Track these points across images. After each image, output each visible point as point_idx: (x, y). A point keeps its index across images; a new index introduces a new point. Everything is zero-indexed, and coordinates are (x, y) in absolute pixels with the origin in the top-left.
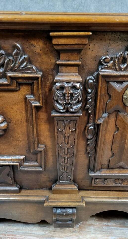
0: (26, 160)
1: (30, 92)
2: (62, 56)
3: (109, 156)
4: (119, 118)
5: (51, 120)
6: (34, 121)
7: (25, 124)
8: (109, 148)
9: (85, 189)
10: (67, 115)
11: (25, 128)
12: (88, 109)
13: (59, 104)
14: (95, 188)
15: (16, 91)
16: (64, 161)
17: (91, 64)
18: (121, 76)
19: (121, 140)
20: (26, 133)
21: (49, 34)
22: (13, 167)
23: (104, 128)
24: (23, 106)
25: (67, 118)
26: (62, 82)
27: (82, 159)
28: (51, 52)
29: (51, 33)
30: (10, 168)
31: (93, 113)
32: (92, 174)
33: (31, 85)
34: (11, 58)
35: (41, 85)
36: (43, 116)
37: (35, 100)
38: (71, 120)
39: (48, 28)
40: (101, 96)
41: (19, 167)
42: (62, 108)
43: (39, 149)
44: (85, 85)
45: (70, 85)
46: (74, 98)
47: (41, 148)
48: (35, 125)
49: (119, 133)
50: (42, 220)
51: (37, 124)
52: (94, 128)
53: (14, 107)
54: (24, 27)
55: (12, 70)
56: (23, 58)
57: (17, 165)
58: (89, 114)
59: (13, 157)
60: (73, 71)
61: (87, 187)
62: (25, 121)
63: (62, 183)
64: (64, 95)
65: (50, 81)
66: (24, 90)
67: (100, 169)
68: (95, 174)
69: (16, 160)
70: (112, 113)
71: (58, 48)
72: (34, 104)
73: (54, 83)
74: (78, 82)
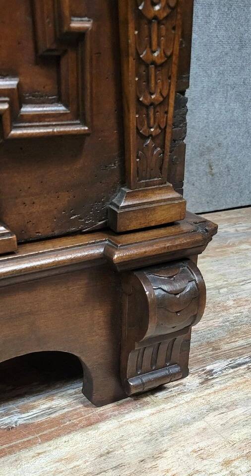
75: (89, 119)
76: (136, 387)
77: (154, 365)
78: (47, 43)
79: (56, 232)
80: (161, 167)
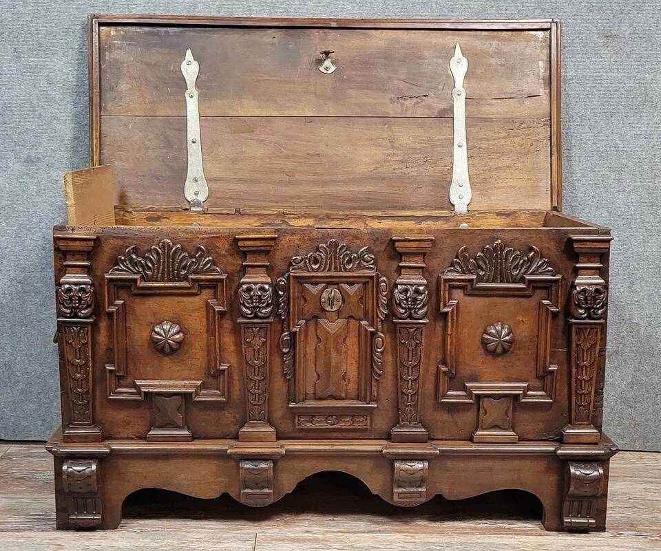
0: (203, 387)
1: (212, 296)
2: (249, 257)
3: (315, 379)
4: (319, 325)
5: (237, 329)
6: (217, 330)
7: (205, 336)
8: (313, 367)
9: (286, 436)
10: (255, 321)
11: (205, 341)
12: (281, 315)
13: (246, 307)
15: (198, 295)
16: (255, 386)
17: (280, 265)
18: (313, 277)
19: (325, 355)
20: (205, 348)
21: (235, 237)
22: (186, 397)
23: (302, 338)
24: (204, 313)
25: (256, 325)
26: (250, 283)
27: (279, 385)
28: (238, 253)
29: (237, 237)
30: (182, 397)
31: (287, 320)
32: (292, 405)
33: (215, 287)
34: (194, 260)
35: (226, 287)
36: (227, 324)
37: (218, 305)
38: (261, 328)
40: (294, 299)
41: (194, 395)
42: (250, 312)
43: (221, 368)
44: (275, 287)
45: (258, 286)
46: (263, 301)
47: (224, 367)
48: (217, 334)
49: (321, 345)
50: (223, 493)
51: (220, 334)
52: (291, 338)
53: (193, 314)
55: (195, 272)
56: (207, 259)
57: (192, 393)
58: (283, 320)
59: (187, 382)
60: (261, 272)
61: (289, 433)
62: (205, 331)
63: (253, 423)
64: (251, 298)
65: (237, 283)
66: (206, 295)
67: (304, 400)
68: (297, 405)
69: (190, 386)
70: (310, 320)
71: (245, 249)
72: (218, 308)
73: (241, 285)
74: (267, 284)
75: (553, 397)
76: (567, 522)
77: (579, 514)
78: (541, 372)
79: (536, 438)
80: (588, 419)
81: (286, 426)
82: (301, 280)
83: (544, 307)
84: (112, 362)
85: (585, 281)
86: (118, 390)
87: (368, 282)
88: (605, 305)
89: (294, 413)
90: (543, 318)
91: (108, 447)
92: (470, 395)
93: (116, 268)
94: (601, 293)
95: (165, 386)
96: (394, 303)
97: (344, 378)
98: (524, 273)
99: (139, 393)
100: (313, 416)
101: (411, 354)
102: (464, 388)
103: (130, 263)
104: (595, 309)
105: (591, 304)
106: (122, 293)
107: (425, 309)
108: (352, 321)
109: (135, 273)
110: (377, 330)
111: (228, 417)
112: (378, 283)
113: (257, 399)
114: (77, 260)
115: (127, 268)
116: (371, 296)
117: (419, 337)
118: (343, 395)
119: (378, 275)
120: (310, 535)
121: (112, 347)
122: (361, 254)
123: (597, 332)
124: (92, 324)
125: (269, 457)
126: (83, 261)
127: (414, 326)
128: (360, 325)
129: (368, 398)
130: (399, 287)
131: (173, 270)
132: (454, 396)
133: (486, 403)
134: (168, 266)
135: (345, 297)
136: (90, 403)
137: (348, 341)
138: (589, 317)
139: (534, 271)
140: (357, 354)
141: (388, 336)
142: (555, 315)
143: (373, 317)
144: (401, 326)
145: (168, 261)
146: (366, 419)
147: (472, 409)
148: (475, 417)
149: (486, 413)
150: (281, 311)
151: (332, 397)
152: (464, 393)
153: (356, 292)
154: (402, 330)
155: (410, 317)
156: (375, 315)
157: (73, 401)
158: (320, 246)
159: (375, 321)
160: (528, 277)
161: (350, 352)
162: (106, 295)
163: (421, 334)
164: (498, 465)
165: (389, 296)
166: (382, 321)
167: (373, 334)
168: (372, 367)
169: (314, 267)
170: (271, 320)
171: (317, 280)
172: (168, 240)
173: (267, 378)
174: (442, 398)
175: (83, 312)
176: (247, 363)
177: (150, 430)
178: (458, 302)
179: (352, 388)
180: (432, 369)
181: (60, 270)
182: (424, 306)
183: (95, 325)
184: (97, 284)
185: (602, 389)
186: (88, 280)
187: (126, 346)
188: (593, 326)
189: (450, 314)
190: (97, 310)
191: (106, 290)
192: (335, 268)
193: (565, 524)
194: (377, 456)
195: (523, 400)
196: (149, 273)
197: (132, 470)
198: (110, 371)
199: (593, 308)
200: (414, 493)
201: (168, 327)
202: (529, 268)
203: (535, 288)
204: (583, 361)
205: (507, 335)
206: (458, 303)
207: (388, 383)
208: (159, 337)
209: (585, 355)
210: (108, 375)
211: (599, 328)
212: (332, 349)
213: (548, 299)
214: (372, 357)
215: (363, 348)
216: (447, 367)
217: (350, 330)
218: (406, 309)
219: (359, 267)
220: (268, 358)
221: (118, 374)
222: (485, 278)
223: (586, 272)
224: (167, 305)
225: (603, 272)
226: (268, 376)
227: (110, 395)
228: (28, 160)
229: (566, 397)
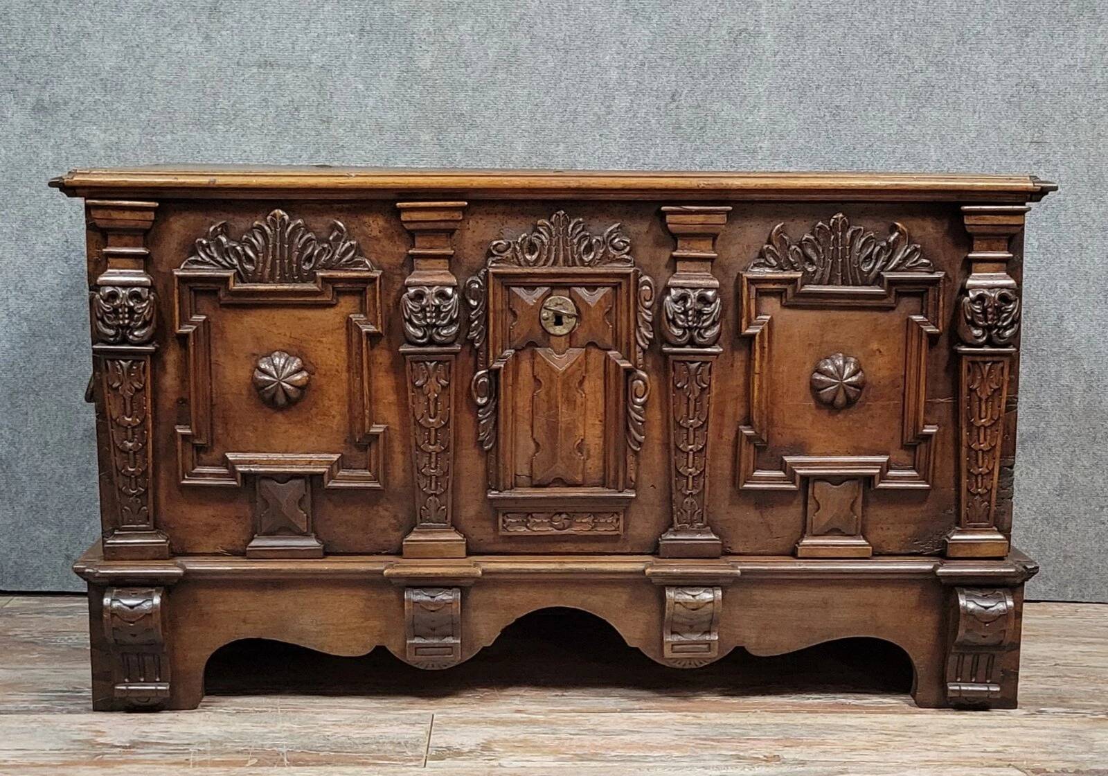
0: (342, 464)
1: (357, 309)
2: (419, 241)
3: (531, 452)
4: (538, 359)
5: (399, 364)
7: (344, 376)
8: (527, 431)
9: (483, 549)
10: (429, 349)
11: (345, 386)
12: (473, 341)
13: (414, 326)
14: (508, 547)
15: (332, 306)
16: (430, 464)
17: (472, 255)
18: (528, 275)
19: (549, 409)
20: (345, 398)
21: (395, 206)
22: (313, 480)
23: (510, 381)
24: (343, 338)
25: (432, 357)
26: (420, 285)
27: (471, 464)
28: (399, 235)
29: (398, 204)
30: (306, 481)
31: (484, 349)
32: (493, 495)
33: (362, 293)
34: (326, 246)
35: (380, 292)
36: (383, 357)
37: (367, 323)
38: (439, 362)
39: (392, 196)
40: (495, 312)
41: (326, 478)
42: (420, 335)
43: (372, 431)
44: (464, 293)
45: (435, 289)
46: (442, 315)
47: (377, 429)
48: (365, 372)
49: (542, 392)
50: (377, 647)
51: (370, 374)
52: (490, 380)
53: (324, 340)
54: (354, 196)
55: (327, 267)
56: (348, 244)
57: (322, 474)
58: (478, 350)
59: (314, 457)
60: (440, 266)
61: (489, 544)
62: (344, 369)
63: (427, 527)
64: (423, 309)
65: (398, 287)
66: (347, 305)
67: (515, 485)
68: (502, 495)
69: (320, 463)
70: (523, 349)
71: (412, 227)
72: (366, 329)
73: (405, 288)
74: (449, 286)
75: (930, 480)
76: (953, 691)
77: (973, 677)
78: (909, 439)
79: (903, 551)
80: (988, 516)
81: (483, 533)
82: (507, 281)
83: (915, 328)
84: (187, 423)
85: (983, 281)
86: (198, 470)
87: (620, 284)
88: (1016, 321)
89: (497, 510)
90: (915, 343)
91: (181, 566)
92: (791, 477)
93: (193, 258)
94: (1010, 302)
95: (278, 463)
96: (665, 318)
97: (580, 448)
98: (883, 268)
99: (233, 474)
100: (529, 514)
101: (692, 407)
102: (782, 466)
103: (217, 250)
104: (1000, 328)
105: (992, 319)
106: (204, 302)
107: (716, 329)
108: (594, 352)
109: (225, 268)
110: (636, 366)
111: (384, 518)
112: (637, 285)
113: (433, 485)
114: (126, 246)
115: (212, 258)
116: (624, 307)
117: (706, 378)
118: (579, 478)
119: (636, 272)
120: (524, 715)
121: (185, 396)
122: (608, 236)
123: (1002, 368)
124: (152, 354)
125: (456, 583)
126: (137, 246)
127: (698, 358)
128: (607, 358)
129: (621, 482)
130: (673, 292)
131: (290, 262)
132: (765, 479)
133: (819, 489)
134: (282, 255)
135: (582, 309)
136: (150, 492)
137: (586, 384)
138: (990, 342)
139: (898, 265)
140: (601, 409)
141: (654, 377)
142: (933, 339)
143: (628, 344)
144: (679, 358)
145: (282, 247)
146: (618, 520)
147: (795, 502)
148: (799, 517)
149: (819, 509)
150: (474, 334)
151: (561, 482)
152: (781, 474)
153: (599, 301)
154: (678, 365)
155: (691, 342)
156: (632, 342)
157: (120, 489)
158: (539, 222)
159: (632, 351)
160: (887, 276)
161: (589, 404)
162: (177, 306)
163: (710, 373)
164: (837, 595)
165: (656, 308)
166: (644, 350)
167: (628, 372)
168: (627, 429)
169: (528, 257)
170: (457, 347)
171: (535, 280)
172: (281, 212)
173: (451, 450)
174: (745, 483)
175: (136, 333)
176: (417, 422)
177: (252, 539)
178: (772, 318)
179: (594, 465)
180: (728, 435)
181: (97, 263)
182: (714, 324)
183: (156, 357)
184: (160, 286)
185: (1011, 467)
186: (144, 279)
187: (211, 392)
188: (996, 359)
189: (757, 338)
190: (161, 331)
191: (176, 296)
192: (566, 261)
193: (950, 694)
194: (637, 581)
195: (882, 485)
196: (249, 267)
197: (221, 607)
198: (184, 436)
199: (996, 326)
200: (697, 643)
201: (283, 361)
202: (889, 260)
203: (900, 295)
204: (981, 419)
205: (854, 374)
206: (771, 321)
207: (654, 458)
208: (267, 378)
209: (983, 407)
210: (179, 443)
211: (1007, 360)
212: (559, 399)
213: (921, 314)
214: (627, 412)
215: (612, 398)
216: (752, 428)
217: (591, 367)
218: (684, 328)
219: (606, 258)
220: (452, 411)
221: (197, 442)
222: (817, 277)
223: (984, 266)
224: (281, 323)
225: (1013, 267)
226: (452, 445)
227: (184, 479)
228: (39, 108)
229: (952, 481)
